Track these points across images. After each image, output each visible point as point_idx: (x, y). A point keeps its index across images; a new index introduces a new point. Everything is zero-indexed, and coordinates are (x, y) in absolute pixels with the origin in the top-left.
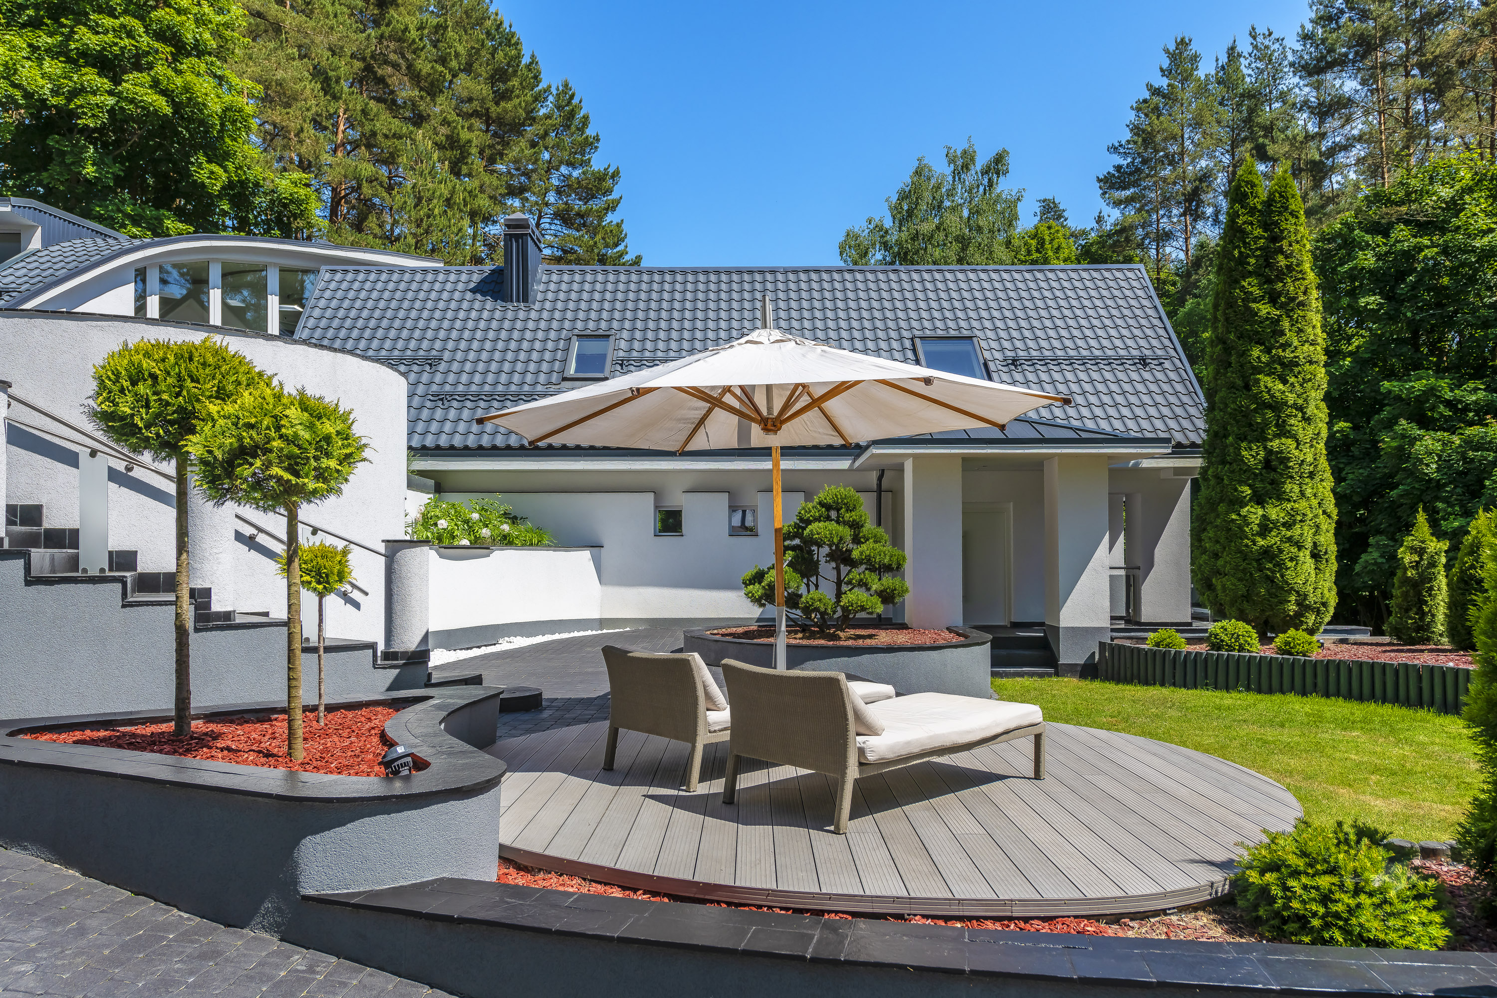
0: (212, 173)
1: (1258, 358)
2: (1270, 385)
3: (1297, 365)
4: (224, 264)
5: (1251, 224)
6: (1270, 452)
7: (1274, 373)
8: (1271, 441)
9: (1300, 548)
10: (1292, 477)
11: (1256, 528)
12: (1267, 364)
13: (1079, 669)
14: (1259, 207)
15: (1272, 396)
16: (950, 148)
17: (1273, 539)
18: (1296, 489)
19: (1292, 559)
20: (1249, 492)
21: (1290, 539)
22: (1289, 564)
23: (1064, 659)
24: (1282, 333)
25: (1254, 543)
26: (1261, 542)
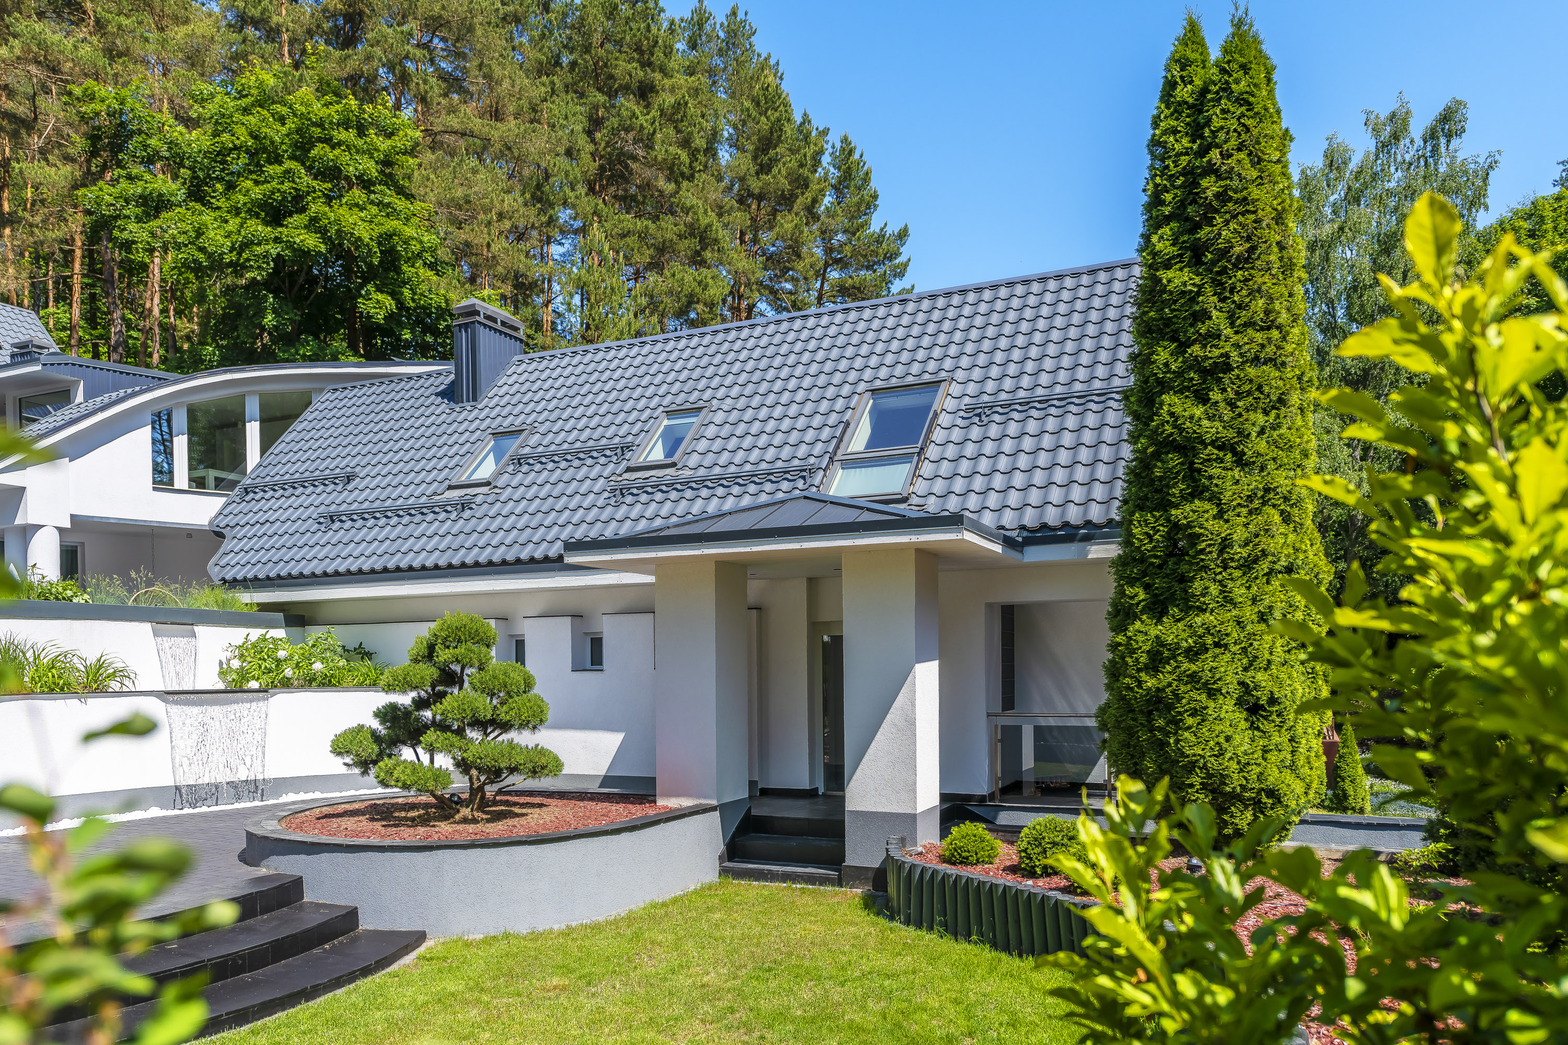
0: (378, 302)
1: (1166, 365)
2: (1178, 410)
3: (1228, 368)
4: (262, 396)
5: (1175, 132)
6: (1175, 527)
7: (1188, 389)
8: (1176, 506)
9: (1212, 694)
10: (1205, 568)
11: (1144, 659)
12: (1179, 374)
13: (871, 875)
14: (1191, 100)
15: (1181, 430)
16: (1368, 113)
17: (1166, 677)
18: (1214, 589)
19: (1194, 713)
20: (1142, 596)
21: (1193, 678)
22: (1190, 721)
23: (852, 859)
24: (1204, 315)
25: (1140, 683)
26: (1150, 683)
